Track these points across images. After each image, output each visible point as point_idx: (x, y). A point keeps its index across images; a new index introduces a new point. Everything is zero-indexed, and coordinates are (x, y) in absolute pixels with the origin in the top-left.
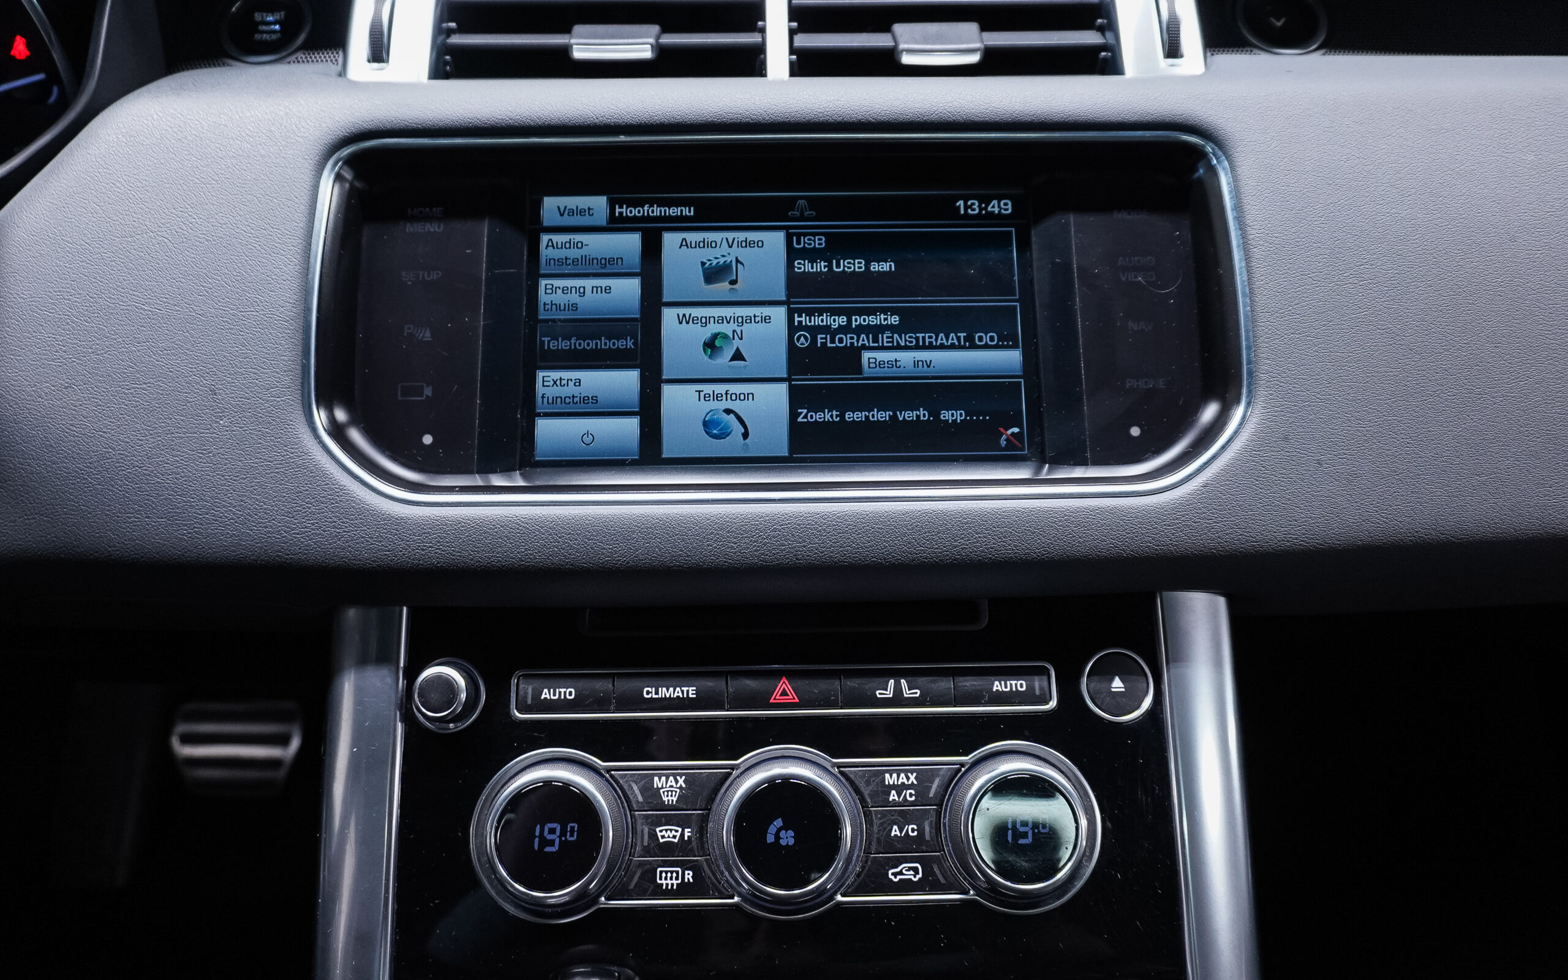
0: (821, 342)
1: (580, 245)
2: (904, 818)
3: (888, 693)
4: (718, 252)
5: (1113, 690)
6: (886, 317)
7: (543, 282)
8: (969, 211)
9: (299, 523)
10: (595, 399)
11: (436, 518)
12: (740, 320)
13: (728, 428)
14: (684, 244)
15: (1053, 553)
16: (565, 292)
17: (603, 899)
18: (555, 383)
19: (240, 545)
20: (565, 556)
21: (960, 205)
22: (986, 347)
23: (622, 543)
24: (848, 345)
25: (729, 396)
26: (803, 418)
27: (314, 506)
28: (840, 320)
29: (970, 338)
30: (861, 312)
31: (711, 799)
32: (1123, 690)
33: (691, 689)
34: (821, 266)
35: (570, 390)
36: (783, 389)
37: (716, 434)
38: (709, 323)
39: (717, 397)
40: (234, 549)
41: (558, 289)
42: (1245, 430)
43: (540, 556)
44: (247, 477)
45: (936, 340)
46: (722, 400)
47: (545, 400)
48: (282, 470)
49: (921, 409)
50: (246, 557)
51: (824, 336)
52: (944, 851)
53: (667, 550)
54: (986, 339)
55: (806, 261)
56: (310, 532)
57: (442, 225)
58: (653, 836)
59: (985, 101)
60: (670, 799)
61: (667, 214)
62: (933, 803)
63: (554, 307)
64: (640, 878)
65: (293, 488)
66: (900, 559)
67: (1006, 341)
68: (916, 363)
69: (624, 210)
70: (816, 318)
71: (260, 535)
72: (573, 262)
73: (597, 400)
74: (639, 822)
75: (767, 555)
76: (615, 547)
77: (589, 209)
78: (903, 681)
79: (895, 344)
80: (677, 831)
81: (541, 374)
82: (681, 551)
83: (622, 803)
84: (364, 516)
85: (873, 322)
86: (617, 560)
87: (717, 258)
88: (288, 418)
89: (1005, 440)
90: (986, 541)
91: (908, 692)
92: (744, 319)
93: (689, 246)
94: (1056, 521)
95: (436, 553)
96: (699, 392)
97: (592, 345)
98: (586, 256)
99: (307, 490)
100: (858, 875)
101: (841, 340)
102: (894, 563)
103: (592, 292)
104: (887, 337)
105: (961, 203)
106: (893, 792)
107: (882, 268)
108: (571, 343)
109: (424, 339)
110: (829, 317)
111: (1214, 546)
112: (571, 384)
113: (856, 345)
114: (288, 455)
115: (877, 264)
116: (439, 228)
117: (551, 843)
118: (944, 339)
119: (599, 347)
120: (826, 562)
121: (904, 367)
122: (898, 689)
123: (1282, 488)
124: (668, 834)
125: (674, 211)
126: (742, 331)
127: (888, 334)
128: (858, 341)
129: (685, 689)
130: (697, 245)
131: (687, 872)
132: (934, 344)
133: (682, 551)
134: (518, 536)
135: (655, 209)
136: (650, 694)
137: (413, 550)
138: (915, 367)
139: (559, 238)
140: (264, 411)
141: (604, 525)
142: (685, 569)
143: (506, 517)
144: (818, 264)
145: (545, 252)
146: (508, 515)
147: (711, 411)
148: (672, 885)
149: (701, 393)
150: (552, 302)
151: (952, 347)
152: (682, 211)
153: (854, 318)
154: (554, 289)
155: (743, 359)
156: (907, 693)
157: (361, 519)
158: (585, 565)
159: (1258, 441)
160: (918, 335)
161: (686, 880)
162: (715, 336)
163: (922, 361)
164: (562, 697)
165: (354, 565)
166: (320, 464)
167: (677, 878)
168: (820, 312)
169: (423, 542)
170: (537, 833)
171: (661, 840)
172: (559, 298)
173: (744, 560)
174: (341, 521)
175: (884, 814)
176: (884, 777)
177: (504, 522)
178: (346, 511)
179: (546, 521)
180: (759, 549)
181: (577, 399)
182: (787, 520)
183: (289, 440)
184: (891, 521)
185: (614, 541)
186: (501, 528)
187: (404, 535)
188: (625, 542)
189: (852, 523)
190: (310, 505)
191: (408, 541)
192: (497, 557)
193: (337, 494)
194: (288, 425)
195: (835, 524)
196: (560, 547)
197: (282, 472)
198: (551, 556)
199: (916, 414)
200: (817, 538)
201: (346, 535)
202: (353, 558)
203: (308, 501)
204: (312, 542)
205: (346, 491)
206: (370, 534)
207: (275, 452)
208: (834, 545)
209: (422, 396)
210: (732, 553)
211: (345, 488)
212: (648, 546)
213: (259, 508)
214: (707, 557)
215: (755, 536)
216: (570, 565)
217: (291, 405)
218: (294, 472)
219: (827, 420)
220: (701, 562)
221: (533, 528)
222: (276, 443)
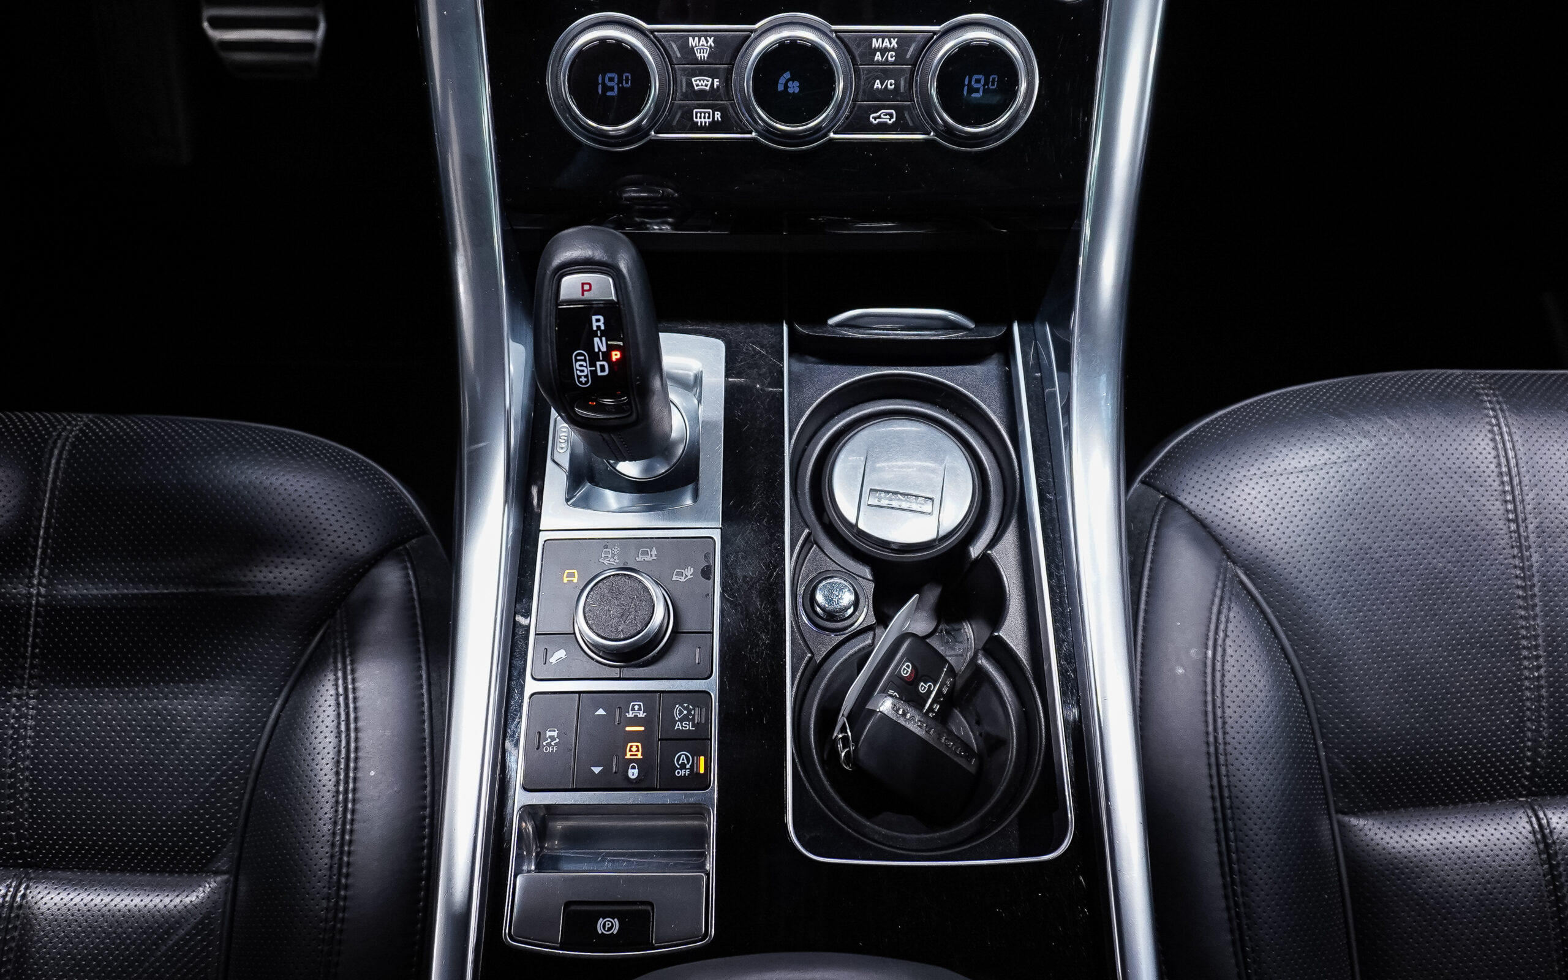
2: (885, 75)
17: (653, 133)
31: (734, 57)
52: (914, 101)
58: (690, 85)
60: (702, 55)
62: (908, 63)
64: (681, 117)
74: (679, 73)
80: (708, 81)
83: (664, 59)
100: (847, 118)
106: (878, 53)
117: (612, 89)
124: (701, 83)
131: (716, 113)
148: (705, 123)
161: (716, 119)
167: (709, 118)
170: (600, 81)
171: (696, 88)
175: (869, 71)
176: (872, 41)
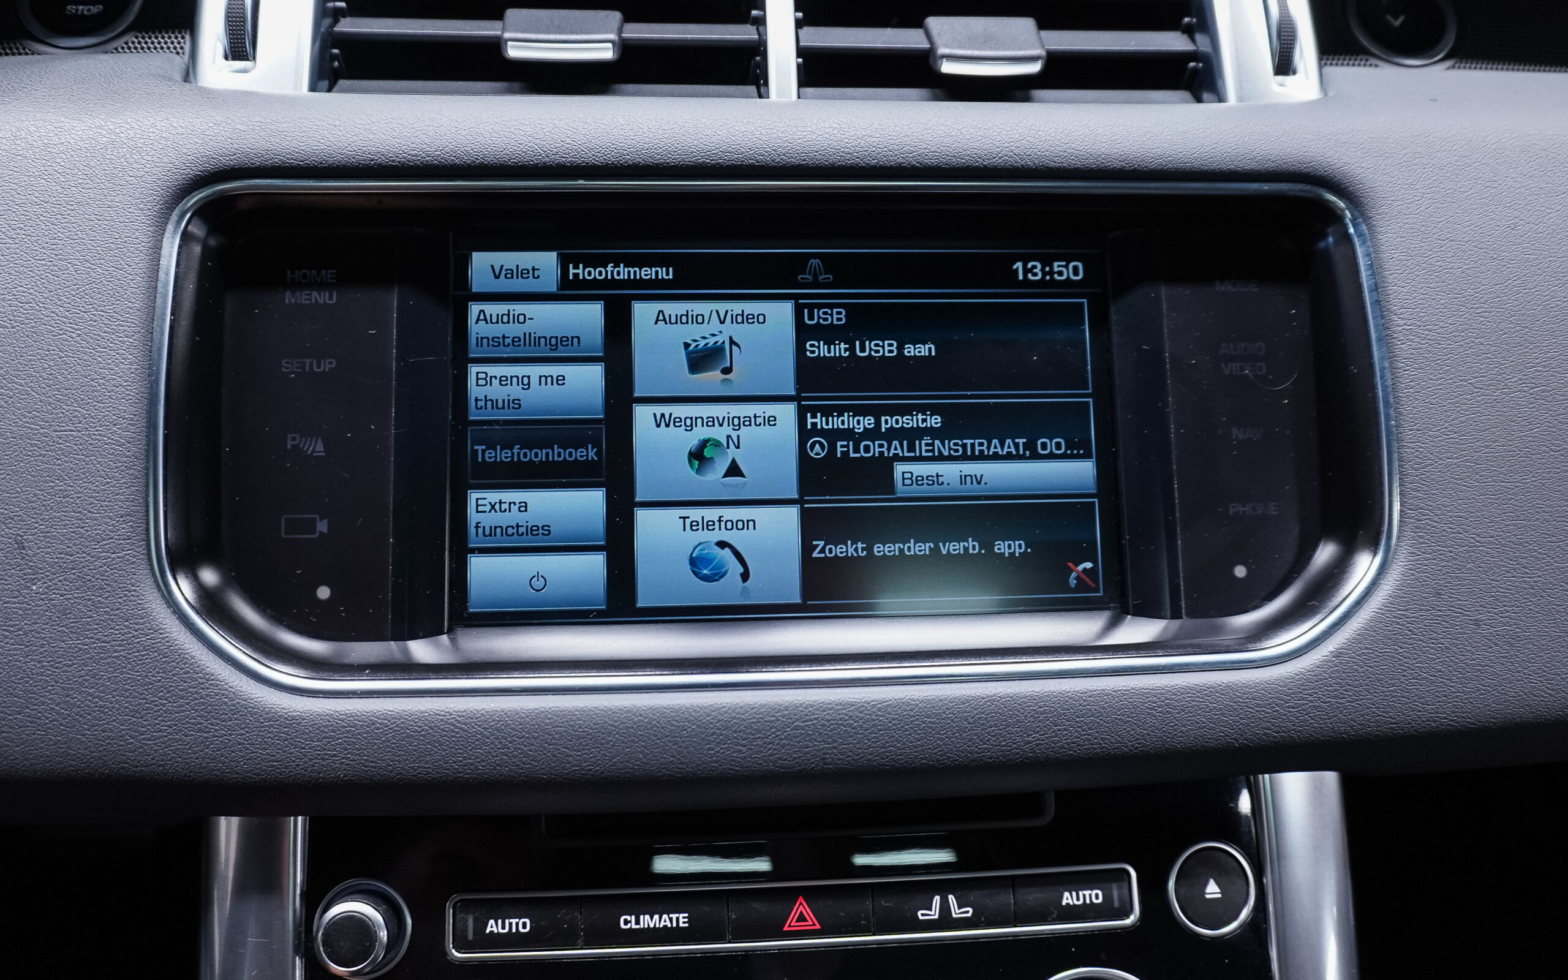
0: (842, 452)
1: (521, 318)
3: (933, 913)
4: (705, 330)
5: (1208, 896)
6: (925, 417)
7: (474, 370)
8: (1030, 276)
9: (149, 725)
10: (546, 530)
12: (736, 421)
13: (723, 567)
14: (661, 317)
15: (1149, 745)
16: (503, 383)
18: (493, 507)
19: (69, 754)
20: (518, 765)
21: (1017, 268)
22: (1051, 457)
23: (594, 748)
24: (877, 455)
25: (723, 524)
26: (819, 553)
27: (170, 702)
28: (866, 422)
29: (1030, 446)
30: (892, 411)
32: (1219, 896)
33: (682, 915)
34: (840, 349)
35: (513, 517)
36: (792, 513)
37: (706, 574)
38: (696, 426)
39: (708, 526)
40: (60, 759)
41: (493, 379)
43: (483, 766)
44: (73, 664)
45: (989, 448)
46: (714, 529)
47: (480, 530)
48: (122, 653)
49: (970, 539)
50: (78, 770)
51: (845, 443)
53: (654, 756)
54: (1051, 446)
55: (822, 343)
56: (166, 736)
57: (335, 293)
59: (1062, 141)
61: (638, 277)
63: (489, 403)
65: (139, 678)
66: (957, 760)
67: (1076, 450)
68: (963, 479)
69: (580, 271)
70: (835, 418)
71: (96, 742)
72: (513, 341)
73: (549, 532)
75: (786, 760)
76: (585, 754)
77: (534, 269)
78: (951, 897)
79: (936, 454)
81: (473, 496)
82: (672, 756)
84: (241, 715)
85: (908, 424)
87: (704, 338)
88: (128, 582)
89: (1076, 579)
90: (1066, 734)
91: (958, 911)
92: (742, 420)
93: (668, 321)
95: (342, 763)
96: (684, 518)
97: (542, 454)
98: (530, 334)
99: (160, 681)
101: (867, 449)
103: (540, 384)
104: (927, 445)
105: (1019, 265)
107: (920, 352)
108: (513, 454)
109: (315, 454)
110: (851, 418)
112: (514, 508)
113: (886, 455)
114: (130, 633)
115: (912, 347)
116: (331, 298)
118: (998, 446)
119: (551, 459)
121: (948, 484)
122: (945, 908)
125: (647, 273)
126: (738, 436)
127: (927, 440)
128: (889, 449)
129: (674, 916)
130: (679, 320)
132: (986, 453)
134: (453, 741)
135: (621, 270)
136: (629, 925)
137: (311, 760)
138: (961, 484)
139: (494, 309)
140: (94, 571)
141: (570, 725)
143: (437, 714)
144: (837, 346)
145: (476, 329)
147: (700, 544)
149: (686, 520)
150: (486, 396)
151: (1009, 457)
152: (657, 272)
153: (883, 418)
154: (488, 379)
156: (956, 912)
159: (1405, 598)
160: (965, 441)
162: (704, 444)
163: (970, 476)
164: (514, 930)
165: (230, 779)
166: (176, 645)
168: (841, 411)
169: (324, 749)
172: (496, 391)
173: (755, 767)
174: (209, 722)
177: (433, 722)
178: (216, 709)
179: (490, 720)
180: (775, 752)
181: (522, 530)
182: (813, 714)
183: (132, 612)
184: (947, 713)
185: (584, 745)
186: (431, 731)
187: (298, 740)
188: (598, 747)
189: (897, 716)
190: (164, 701)
191: (303, 749)
192: (425, 768)
193: (202, 686)
194: (129, 592)
195: (875, 718)
196: (510, 755)
197: (124, 657)
198: (498, 765)
199: (964, 546)
200: (851, 737)
201: (217, 740)
202: (228, 771)
203: (162, 696)
204: (170, 750)
205: (214, 682)
206: (250, 739)
207: (112, 629)
208: (873, 745)
209: (315, 534)
210: (740, 758)
211: (212, 677)
212: (629, 752)
213: (92, 705)
214: (707, 764)
215: (770, 735)
216: (524, 777)
217: (133, 563)
218: (140, 657)
219: (850, 555)
220: (699, 770)
221: (474, 730)
222: (113, 617)
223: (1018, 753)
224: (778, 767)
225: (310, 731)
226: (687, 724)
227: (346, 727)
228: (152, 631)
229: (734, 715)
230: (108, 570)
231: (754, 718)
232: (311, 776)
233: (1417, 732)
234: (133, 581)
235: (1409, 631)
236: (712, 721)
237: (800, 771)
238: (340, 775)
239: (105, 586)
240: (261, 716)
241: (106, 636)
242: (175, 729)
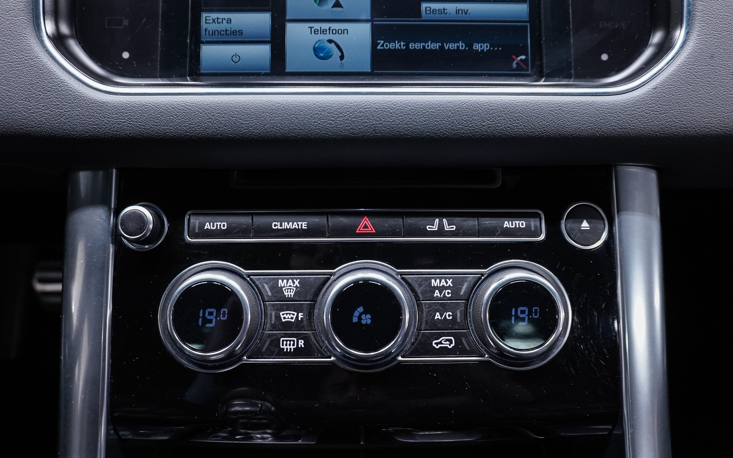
2: (443, 308)
3: (434, 227)
5: (582, 228)
9: (33, 105)
10: (241, 32)
11: (127, 102)
13: (331, 53)
15: (550, 132)
17: (245, 358)
18: (214, 21)
20: (216, 128)
22: (505, 1)
23: (255, 120)
25: (331, 31)
26: (381, 46)
27: (43, 94)
31: (317, 294)
32: (589, 228)
33: (304, 223)
35: (225, 26)
36: (367, 27)
37: (322, 56)
39: (324, 32)
42: (684, 51)
46: (326, 34)
47: (207, 32)
48: (20, 68)
49: (460, 42)
52: (469, 329)
53: (286, 125)
56: (41, 111)
58: (278, 317)
60: (289, 293)
62: (462, 298)
64: (269, 344)
65: (28, 81)
66: (446, 134)
68: (457, 11)
73: (242, 33)
74: (269, 308)
75: (355, 130)
76: (250, 123)
78: (444, 220)
80: (293, 315)
81: (204, 15)
83: (258, 297)
84: (78, 101)
86: (252, 132)
88: (23, 32)
89: (516, 63)
90: (505, 122)
91: (448, 227)
94: (553, 110)
95: (128, 126)
96: (311, 28)
99: (38, 83)
100: (413, 344)
102: (442, 137)
106: (437, 291)
111: (658, 130)
112: (225, 21)
114: (24, 58)
117: (210, 321)
120: (395, 135)
121: (450, 14)
122: (441, 226)
123: (707, 91)
124: (288, 316)
129: (300, 223)
131: (300, 341)
133: (296, 126)
134: (184, 115)
136: (277, 227)
137: (113, 124)
138: (456, 14)
140: (6, 26)
142: (298, 139)
143: (176, 101)
146: (177, 101)
147: (319, 41)
148: (291, 349)
151: (482, 1)
155: (341, 6)
156: (447, 228)
157: (76, 103)
158: (230, 136)
159: (693, 58)
161: (300, 346)
163: (462, 10)
165: (73, 135)
166: (46, 64)
167: (293, 345)
169: (119, 119)
170: (201, 315)
171: (283, 320)
173: (339, 133)
174: (62, 104)
175: (430, 305)
176: (431, 282)
177: (174, 105)
178: (66, 97)
179: (203, 104)
180: (349, 125)
181: (228, 32)
182: (369, 105)
183: (25, 47)
184: (440, 107)
185: (250, 118)
186: (173, 109)
187: (106, 114)
188: (258, 120)
189: (414, 108)
190: (40, 93)
191: (109, 118)
192: (170, 129)
193: (59, 85)
194: (23, 37)
195: (402, 108)
196: (212, 123)
197: (20, 70)
198: (206, 129)
199: (457, 45)
200: (389, 118)
201: (66, 114)
202: (72, 130)
203: (39, 90)
204: (43, 119)
205: (65, 84)
206: (83, 113)
207: (15, 56)
208: (401, 123)
209: (122, 26)
210: (330, 127)
211: (64, 81)
212: (273, 122)
213: (5, 95)
214: (313, 130)
215: (346, 116)
216: (220, 135)
217: (25, 23)
218: (29, 70)
219: (397, 48)
220: (309, 133)
221: (194, 109)
222: (15, 49)
223: (478, 132)
224: (351, 133)
225: (112, 109)
226: (303, 108)
227: (130, 107)
228: (34, 57)
229: (328, 104)
230: (13, 26)
231: (338, 106)
232: (113, 133)
233: (698, 134)
234: (25, 32)
235: (695, 76)
236: (316, 107)
237: (362, 136)
238: (127, 133)
239: (11, 34)
240: (88, 101)
241: (12, 59)
242: (46, 108)
